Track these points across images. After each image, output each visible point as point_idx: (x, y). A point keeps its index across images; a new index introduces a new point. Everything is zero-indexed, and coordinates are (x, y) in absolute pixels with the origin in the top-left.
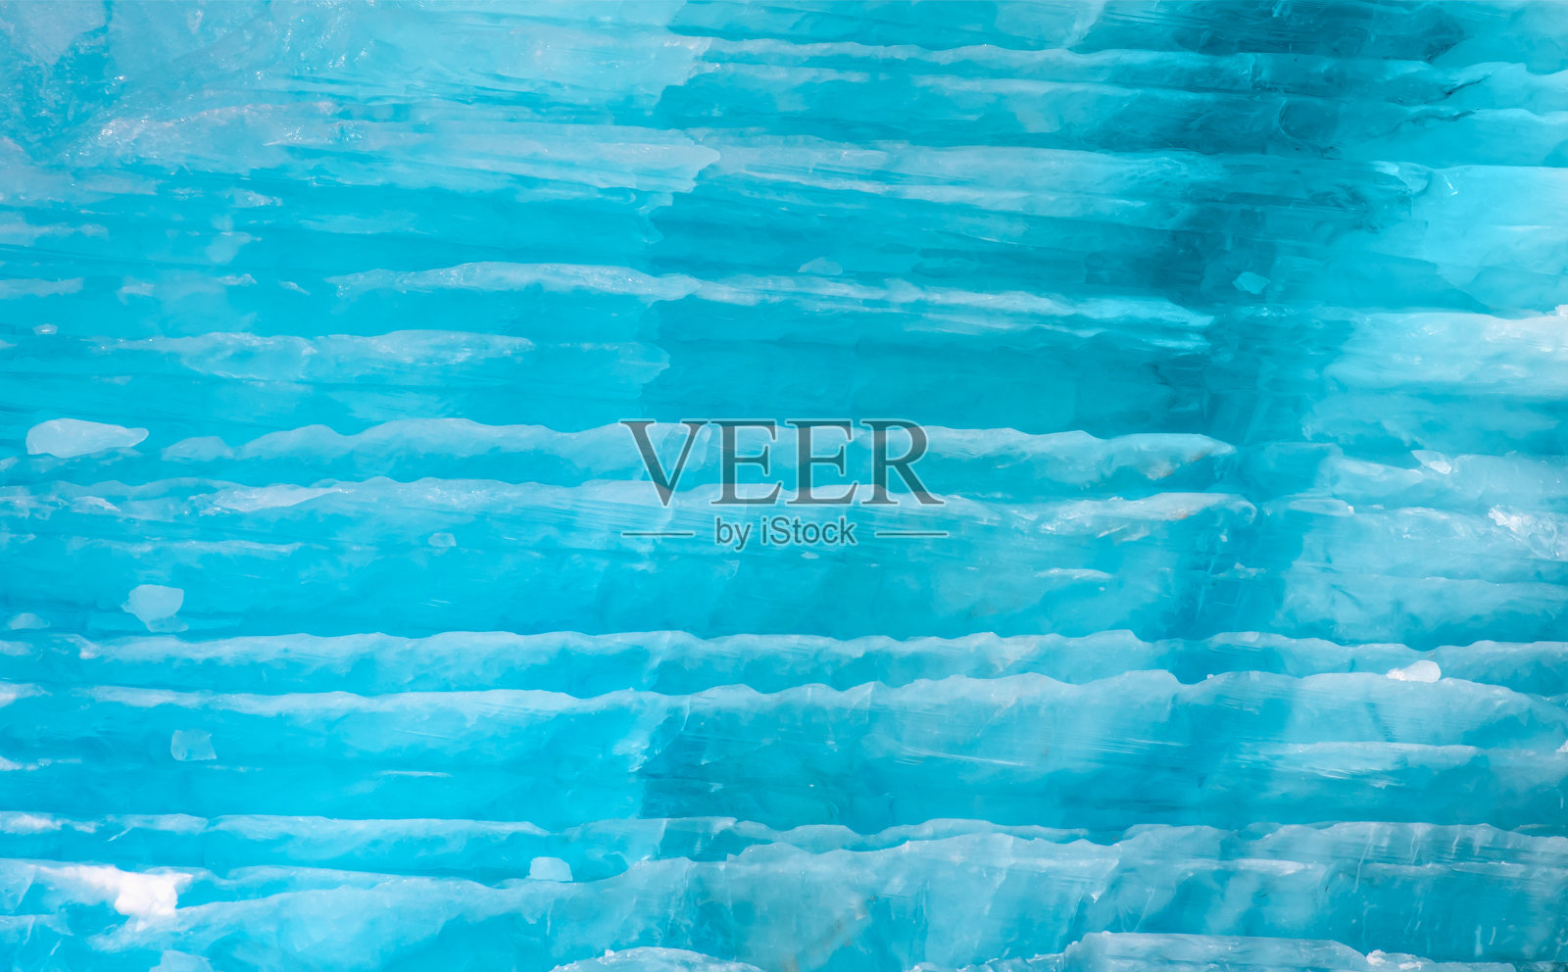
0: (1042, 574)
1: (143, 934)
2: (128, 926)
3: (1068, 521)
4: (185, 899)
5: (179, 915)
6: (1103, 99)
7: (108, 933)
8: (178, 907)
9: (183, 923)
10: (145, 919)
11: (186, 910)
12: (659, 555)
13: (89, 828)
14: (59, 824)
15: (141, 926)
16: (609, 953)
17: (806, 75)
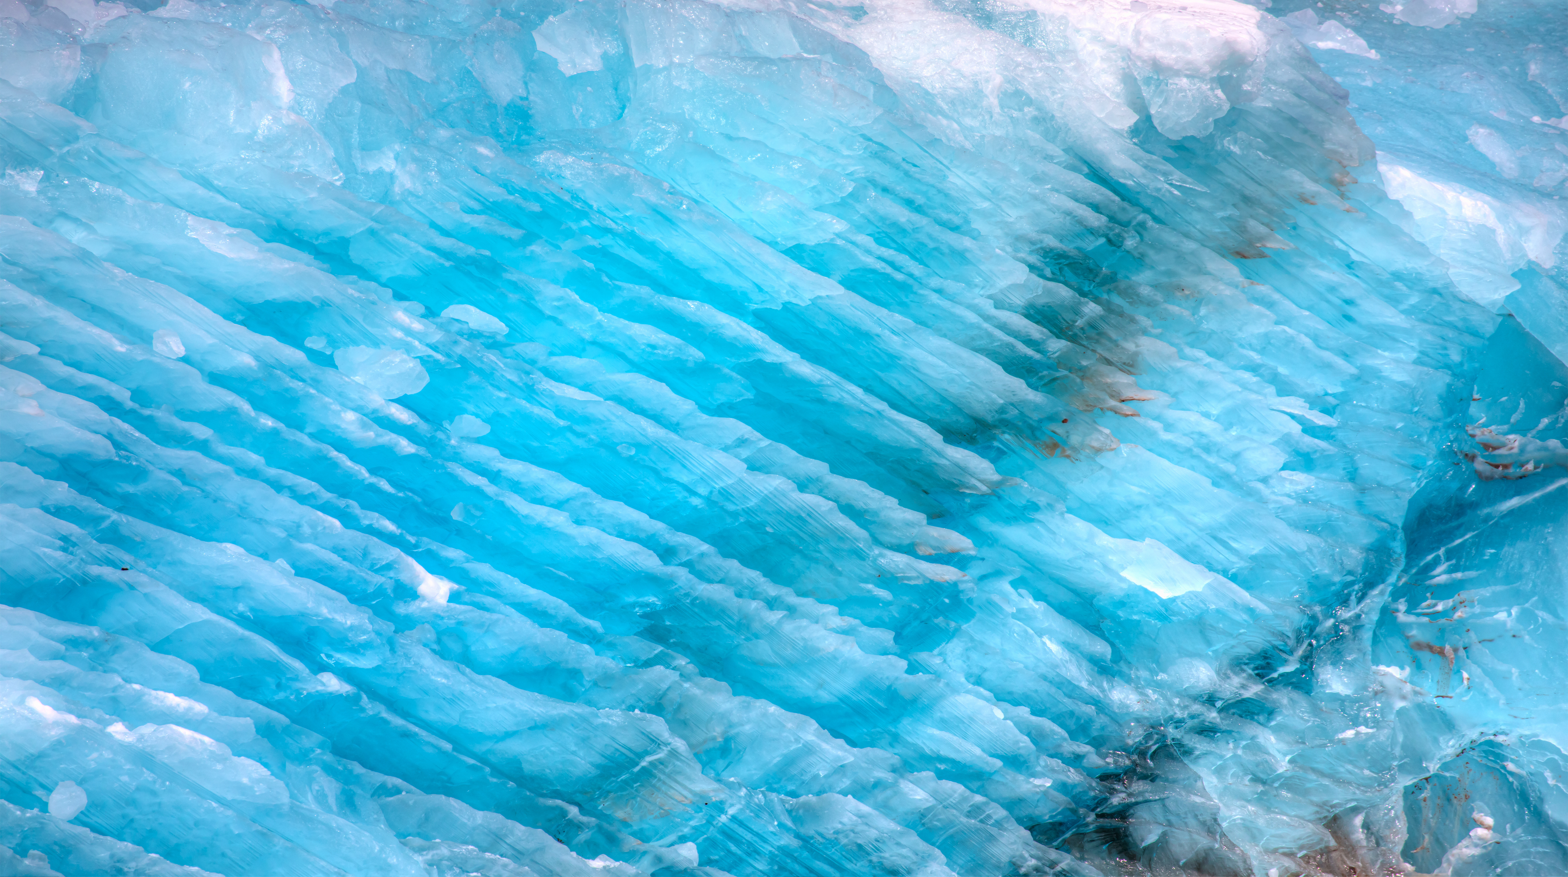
0: (863, 585)
1: (424, 609)
2: (417, 603)
3: (893, 561)
4: (454, 597)
5: (448, 606)
6: (990, 335)
7: (405, 602)
8: (448, 601)
9: (447, 611)
10: (428, 602)
11: (452, 605)
12: (708, 500)
13: (412, 540)
14: (399, 531)
15: (425, 605)
16: (637, 711)
17: (879, 266)
